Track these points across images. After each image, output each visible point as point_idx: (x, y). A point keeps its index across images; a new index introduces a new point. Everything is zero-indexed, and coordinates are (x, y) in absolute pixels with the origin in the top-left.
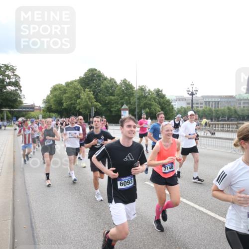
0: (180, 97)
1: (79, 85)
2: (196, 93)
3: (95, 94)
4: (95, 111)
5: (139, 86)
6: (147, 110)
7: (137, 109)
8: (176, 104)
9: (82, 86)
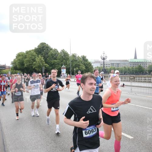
0: (97, 61)
1: (35, 53)
2: (106, 58)
3: (45, 58)
4: (45, 69)
5: (72, 54)
6: (77, 68)
7: (71, 68)
8: (94, 65)
9: (36, 54)
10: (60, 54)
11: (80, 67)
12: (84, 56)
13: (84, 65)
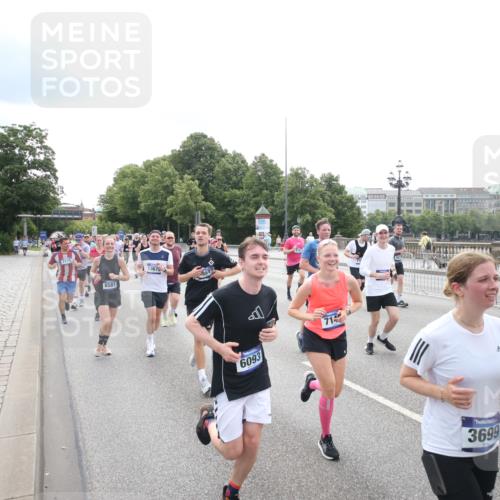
0: (375, 192)
1: (172, 166)
2: (407, 183)
3: (203, 184)
5: (292, 170)
6: (308, 217)
7: (286, 215)
8: (366, 204)
9: (176, 169)
10: (251, 171)
11: (316, 211)
12: (330, 174)
13: (332, 206)
